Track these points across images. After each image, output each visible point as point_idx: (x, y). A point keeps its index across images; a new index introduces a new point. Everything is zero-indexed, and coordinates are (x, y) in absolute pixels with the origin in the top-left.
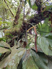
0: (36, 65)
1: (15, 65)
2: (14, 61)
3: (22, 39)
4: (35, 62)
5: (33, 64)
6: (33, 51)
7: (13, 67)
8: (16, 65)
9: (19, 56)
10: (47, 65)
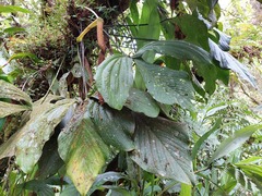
0: (101, 142)
1: (36, 145)
2: (33, 136)
3: (73, 71)
4: (100, 134)
5: (94, 140)
6: (96, 104)
7: (32, 151)
8: (39, 145)
9: (49, 120)
10: (133, 139)
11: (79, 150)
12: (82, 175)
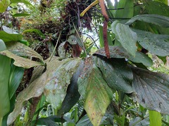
0: (107, 86)
1: (61, 88)
2: (57, 81)
3: (69, 40)
5: (101, 84)
6: (99, 59)
7: (58, 92)
8: (63, 88)
9: (67, 69)
11: (91, 92)
12: (94, 112)
